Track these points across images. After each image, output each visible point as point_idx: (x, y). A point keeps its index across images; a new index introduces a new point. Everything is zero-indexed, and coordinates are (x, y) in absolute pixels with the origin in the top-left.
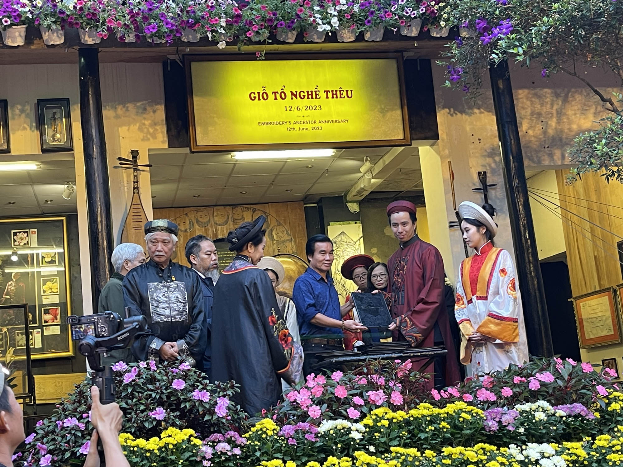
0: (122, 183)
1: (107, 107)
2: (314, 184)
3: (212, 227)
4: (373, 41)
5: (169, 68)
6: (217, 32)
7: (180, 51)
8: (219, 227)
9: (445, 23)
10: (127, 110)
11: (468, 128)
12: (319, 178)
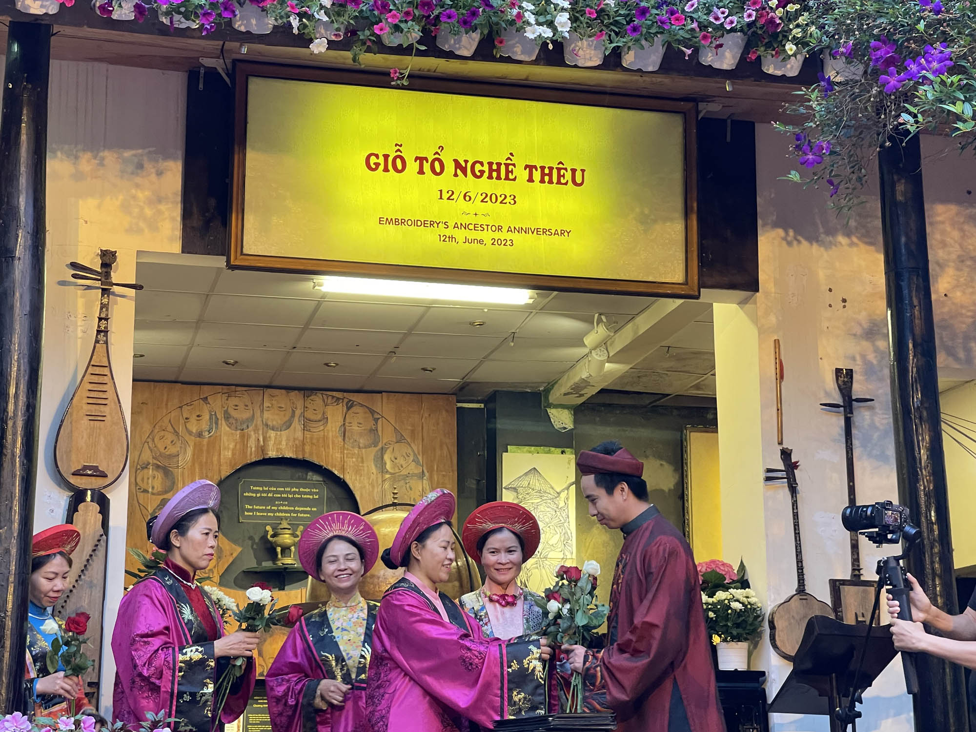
0: (72, 318)
1: (59, 154)
2: (481, 362)
3: (256, 430)
4: (639, 70)
5: (201, 86)
6: (310, 17)
7: (230, 51)
8: (272, 434)
9: (794, 48)
10: (101, 164)
11: (821, 274)
12: (492, 352)
